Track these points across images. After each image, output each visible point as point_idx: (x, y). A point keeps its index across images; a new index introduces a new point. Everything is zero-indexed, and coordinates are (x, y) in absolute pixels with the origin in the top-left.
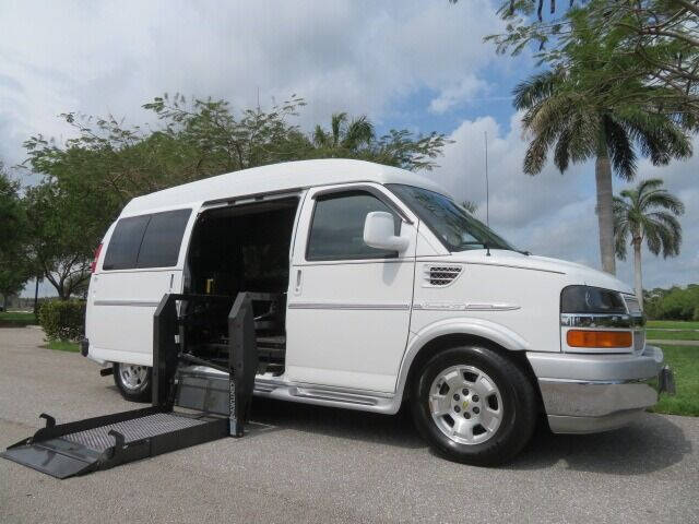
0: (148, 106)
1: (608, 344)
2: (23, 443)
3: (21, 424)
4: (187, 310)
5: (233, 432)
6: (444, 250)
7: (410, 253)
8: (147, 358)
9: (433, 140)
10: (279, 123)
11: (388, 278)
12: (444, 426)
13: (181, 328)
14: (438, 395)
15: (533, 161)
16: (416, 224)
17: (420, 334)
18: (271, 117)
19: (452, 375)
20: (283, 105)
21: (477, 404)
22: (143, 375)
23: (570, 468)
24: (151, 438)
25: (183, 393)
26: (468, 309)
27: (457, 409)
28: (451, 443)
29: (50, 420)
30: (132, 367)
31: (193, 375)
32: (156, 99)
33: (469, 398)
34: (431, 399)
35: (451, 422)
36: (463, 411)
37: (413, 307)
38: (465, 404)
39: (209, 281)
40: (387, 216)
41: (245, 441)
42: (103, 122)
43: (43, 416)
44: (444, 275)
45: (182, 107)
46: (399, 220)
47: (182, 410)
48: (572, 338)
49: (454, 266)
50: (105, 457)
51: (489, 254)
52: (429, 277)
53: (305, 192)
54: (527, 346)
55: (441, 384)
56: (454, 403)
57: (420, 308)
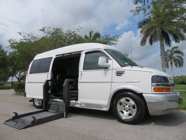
0: (40, 30)
1: (165, 91)
2: (9, 120)
3: (8, 115)
4: (52, 84)
5: (65, 116)
6: (120, 67)
7: (111, 68)
8: (41, 97)
9: (116, 37)
10: (75, 34)
11: (105, 74)
12: (121, 114)
13: (50, 89)
14: (119, 106)
15: (143, 42)
16: (112, 60)
17: (114, 89)
18: (73, 32)
19: (123, 100)
20: (76, 29)
21: (129, 108)
22: (41, 101)
23: (155, 125)
24: (43, 118)
25: (51, 106)
26: (127, 82)
27: (124, 109)
28: (123, 118)
29: (16, 114)
30: (38, 99)
31: (54, 101)
32: (43, 28)
33: (127, 106)
34: (117, 107)
35: (123, 113)
36: (126, 110)
37: (112, 82)
38: (127, 108)
39: (58, 76)
40: (105, 58)
41: (68, 119)
42: (29, 35)
43: (14, 113)
44: (120, 73)
45: (50, 30)
46: (108, 59)
47: (51, 111)
48: (155, 90)
49: (123, 71)
50: (31, 124)
51: (132, 68)
52: (116, 74)
53: (83, 52)
54: (143, 92)
55: (120, 102)
56: (123, 108)
57: (114, 82)
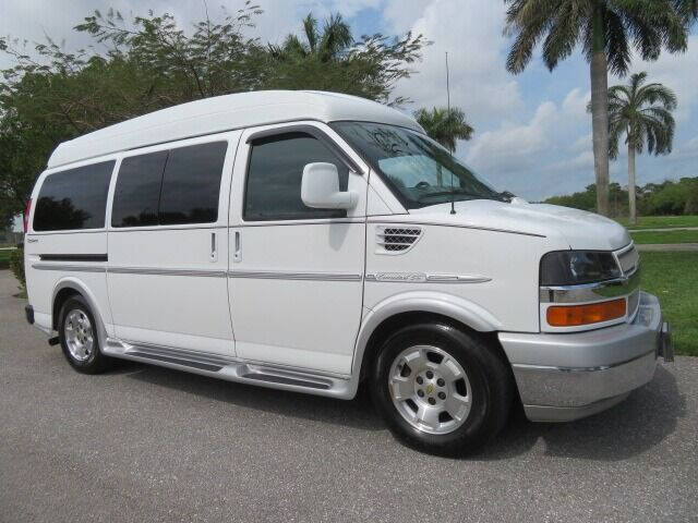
0: (80, 28)
6: (397, 206)
7: (359, 213)
9: (409, 43)
10: (234, 37)
11: (336, 243)
12: (408, 414)
14: (398, 377)
16: (366, 176)
17: (375, 309)
18: (225, 30)
19: (413, 355)
20: (236, 15)
21: (442, 389)
22: (90, 344)
26: (429, 281)
27: (421, 394)
28: (416, 432)
32: (87, 19)
33: (433, 381)
34: (391, 382)
35: (415, 408)
36: (427, 396)
37: (366, 278)
38: (430, 388)
40: (330, 168)
42: (42, 47)
44: (401, 239)
45: (120, 26)
48: (553, 316)
49: (412, 227)
51: (453, 212)
52: (382, 241)
54: (499, 325)
55: (402, 364)
56: (417, 386)
57: (373, 279)
